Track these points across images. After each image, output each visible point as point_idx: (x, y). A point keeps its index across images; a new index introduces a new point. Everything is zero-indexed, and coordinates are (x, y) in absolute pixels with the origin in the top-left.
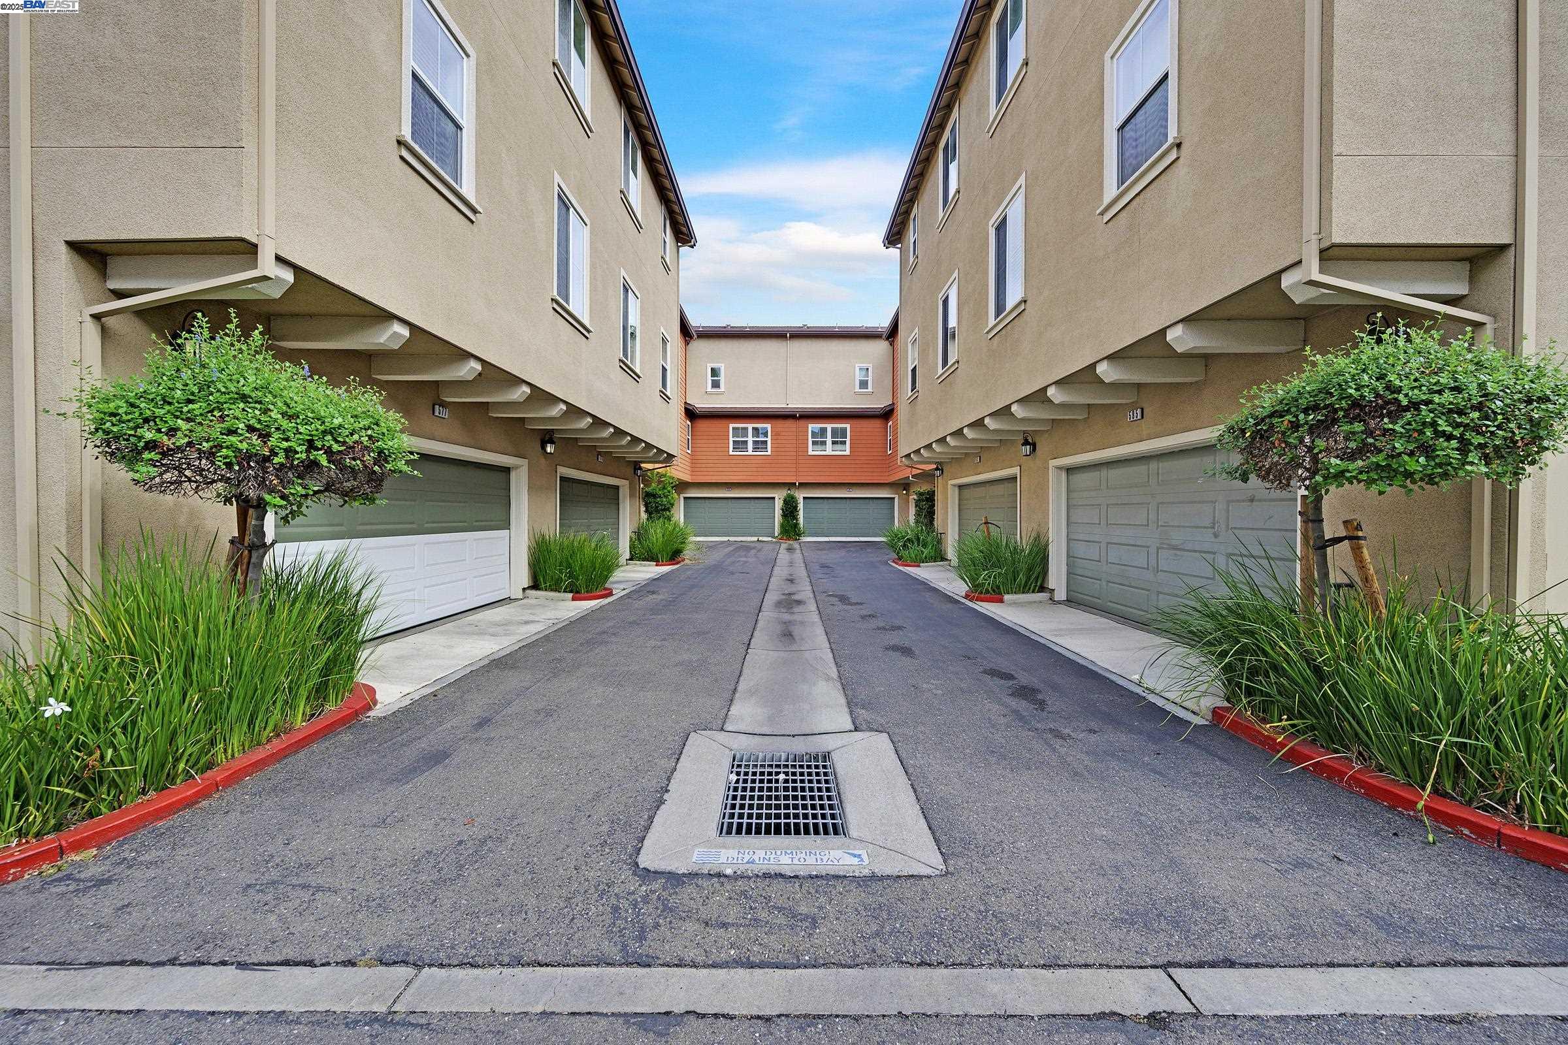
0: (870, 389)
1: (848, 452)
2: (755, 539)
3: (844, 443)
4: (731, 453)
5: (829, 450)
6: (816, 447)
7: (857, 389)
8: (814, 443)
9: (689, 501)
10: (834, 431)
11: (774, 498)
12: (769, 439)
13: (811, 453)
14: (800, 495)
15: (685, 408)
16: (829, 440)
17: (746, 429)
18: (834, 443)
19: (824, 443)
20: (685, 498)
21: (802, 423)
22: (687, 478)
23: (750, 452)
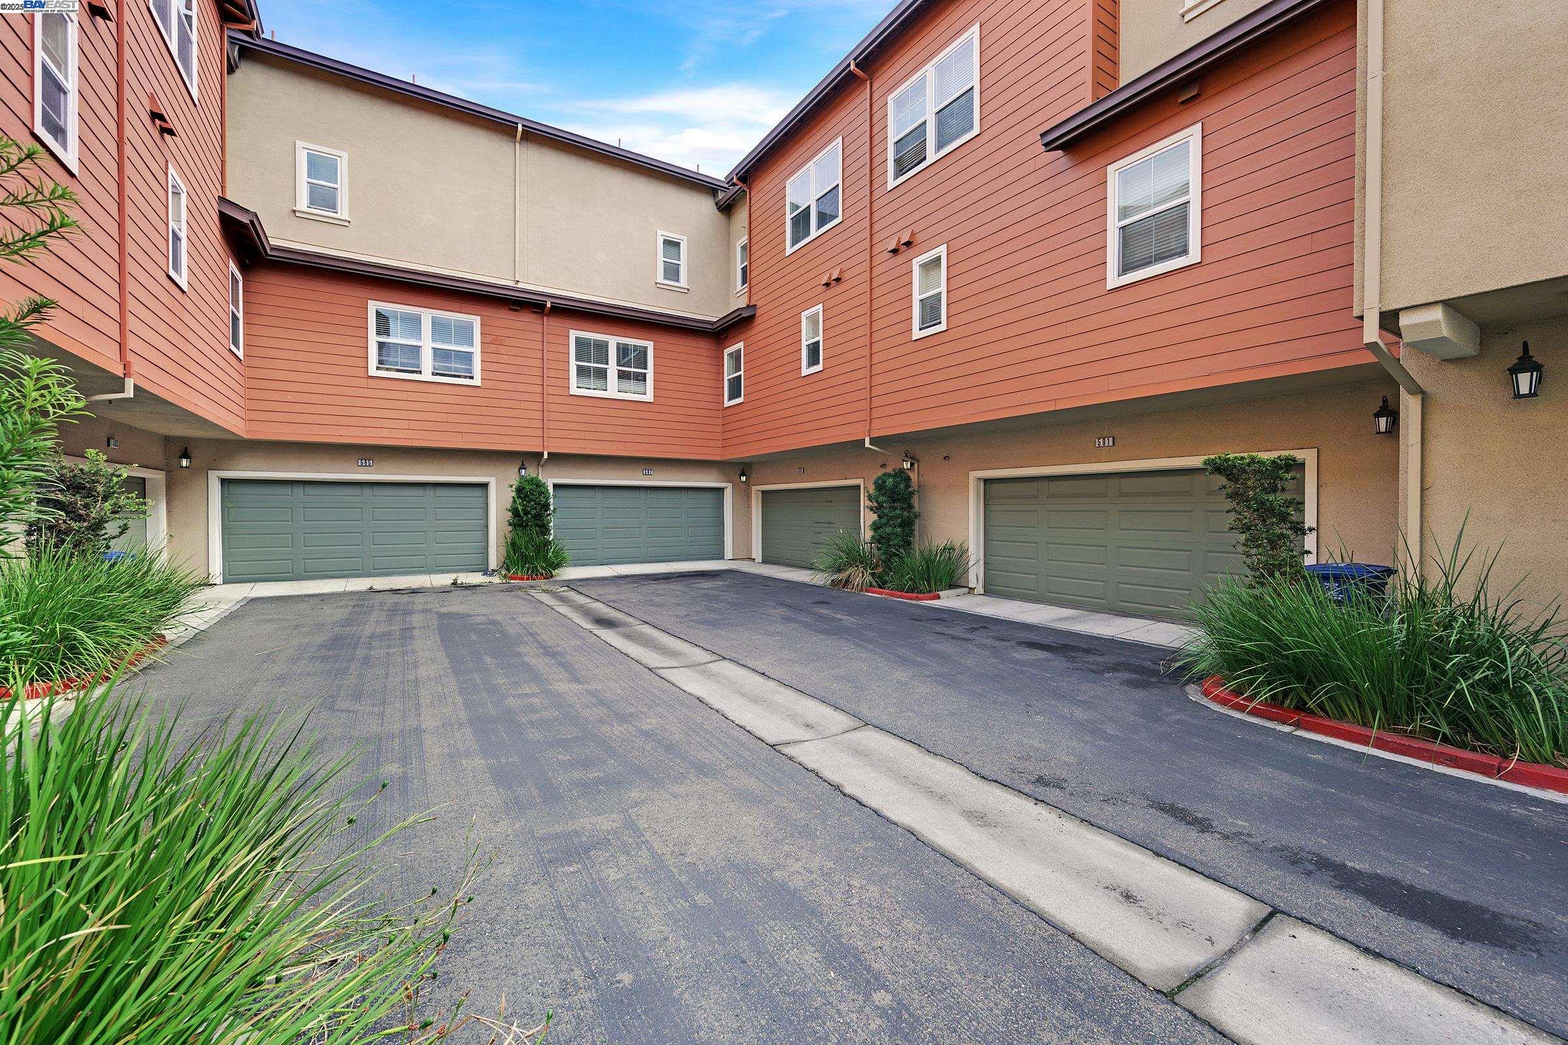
0: (683, 282)
1: (649, 397)
2: (445, 580)
3: (643, 378)
4: (373, 371)
5: (613, 388)
6: (585, 382)
7: (660, 278)
8: (582, 372)
9: (237, 490)
10: (623, 351)
11: (484, 486)
12: (476, 349)
13: (574, 390)
14: (550, 479)
15: (223, 217)
16: (612, 369)
17: (417, 320)
18: (622, 376)
19: (602, 374)
20: (224, 482)
21: (553, 325)
22: (234, 424)
23: (427, 376)
